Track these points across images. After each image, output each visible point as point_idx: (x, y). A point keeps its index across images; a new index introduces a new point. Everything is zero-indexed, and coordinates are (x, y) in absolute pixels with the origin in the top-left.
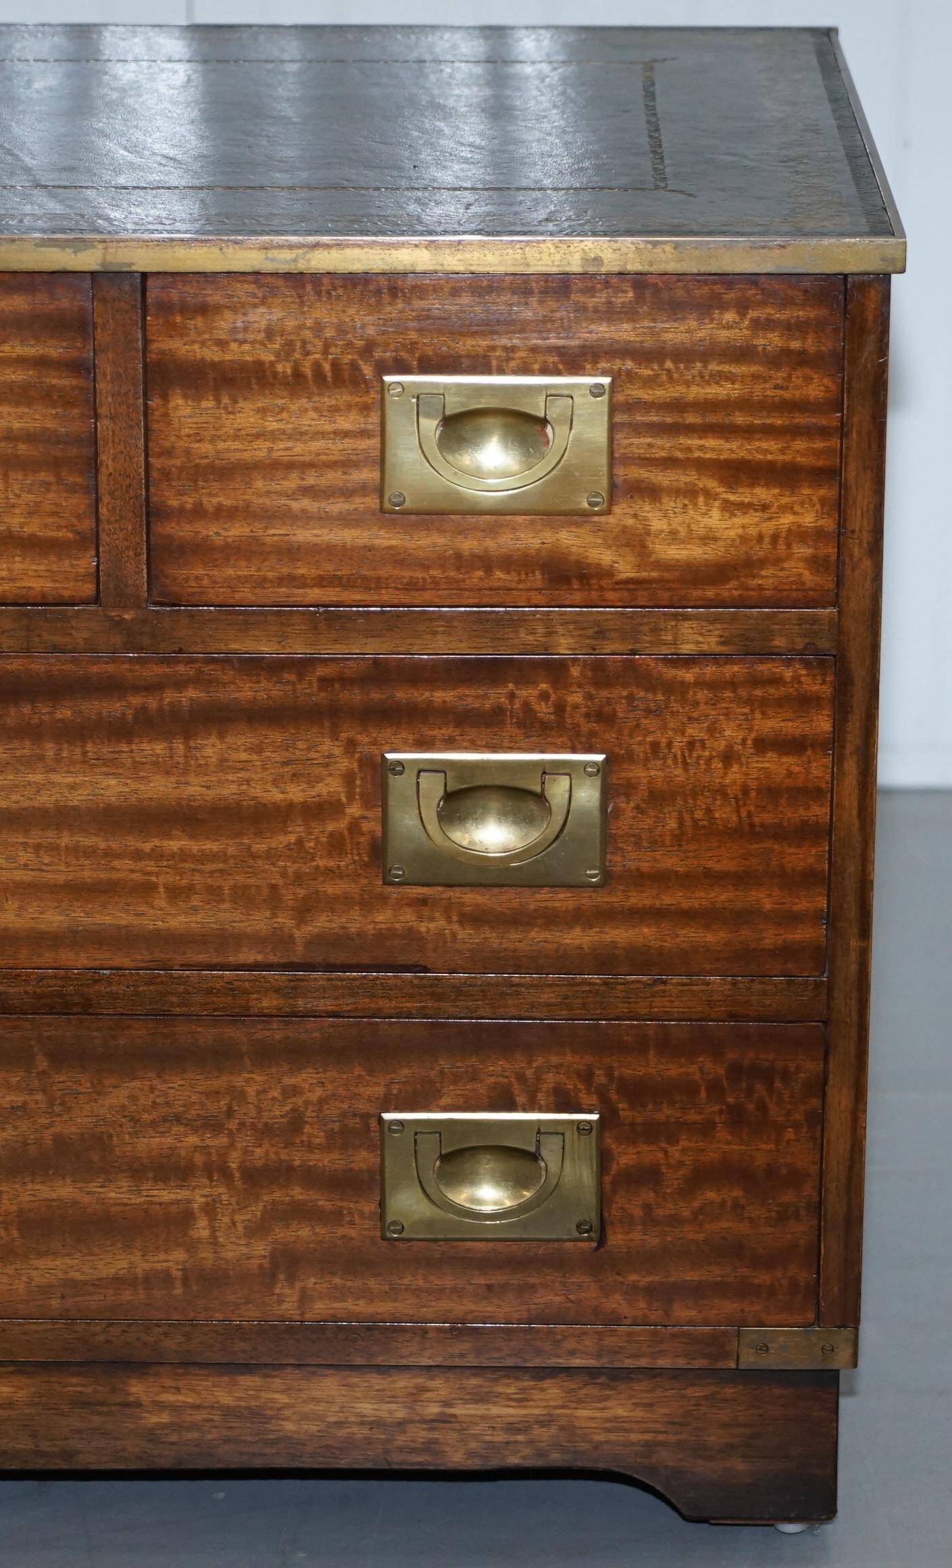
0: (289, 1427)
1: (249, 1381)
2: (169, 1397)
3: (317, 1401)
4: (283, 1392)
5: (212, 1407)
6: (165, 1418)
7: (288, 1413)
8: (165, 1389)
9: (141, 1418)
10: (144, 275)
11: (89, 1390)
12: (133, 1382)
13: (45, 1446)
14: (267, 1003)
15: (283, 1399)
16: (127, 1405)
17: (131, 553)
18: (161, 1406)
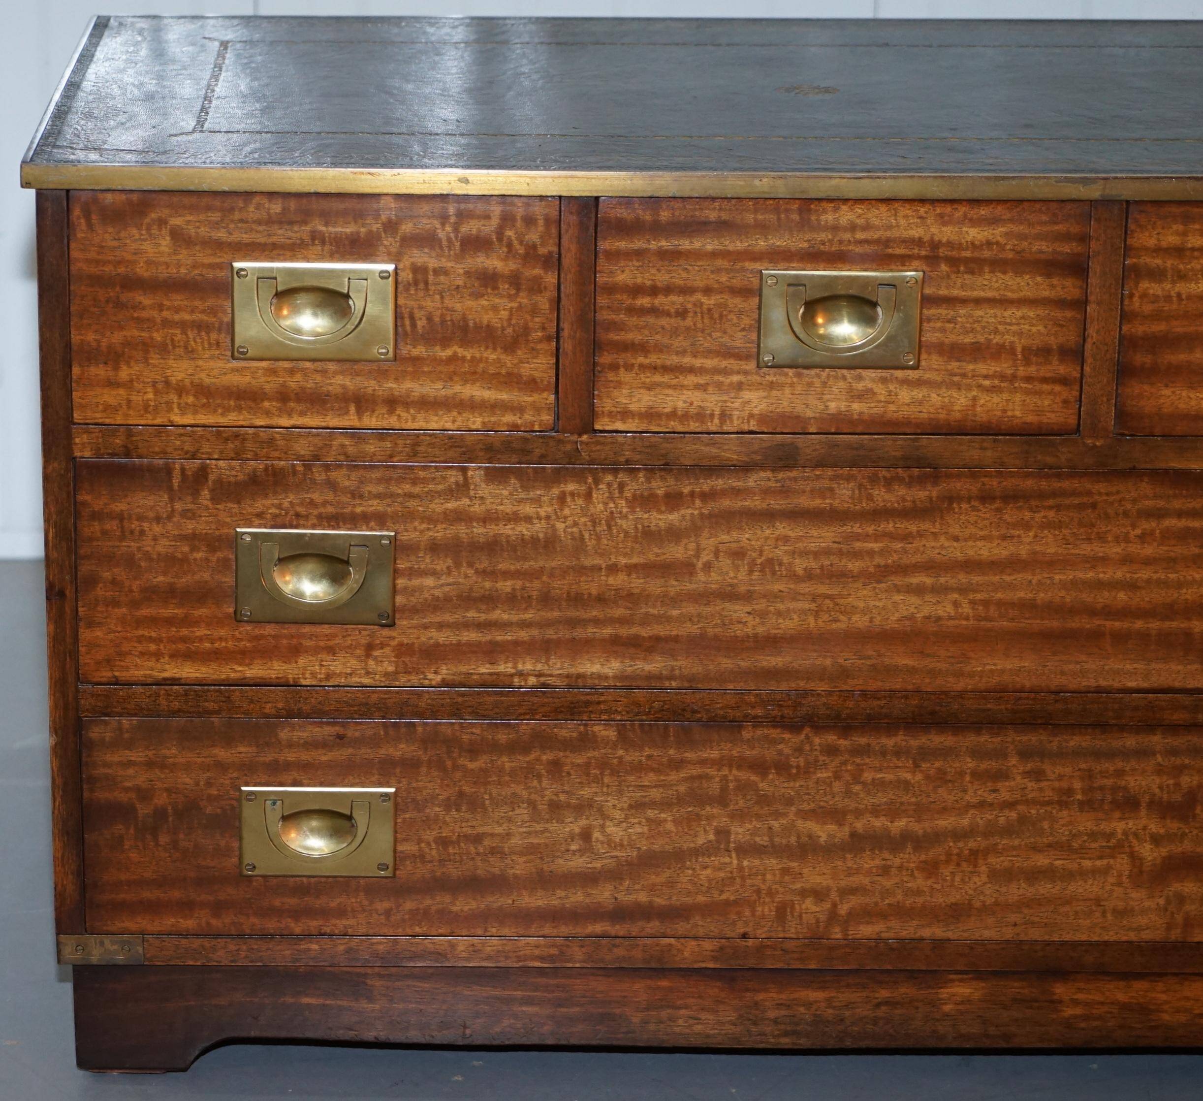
0: (1166, 1017)
1: (1139, 985)
2: (1080, 996)
3: (1187, 998)
4: (1164, 992)
5: (1112, 1003)
6: (1078, 1011)
7: (1166, 1007)
8: (1080, 990)
9: (1061, 1011)
10: (1128, 202)
11: (1026, 991)
12: (1058, 985)
13: (992, 1030)
14: (1179, 717)
15: (1164, 997)
16: (1052, 1002)
17: (1105, 399)
18: (1076, 1003)
